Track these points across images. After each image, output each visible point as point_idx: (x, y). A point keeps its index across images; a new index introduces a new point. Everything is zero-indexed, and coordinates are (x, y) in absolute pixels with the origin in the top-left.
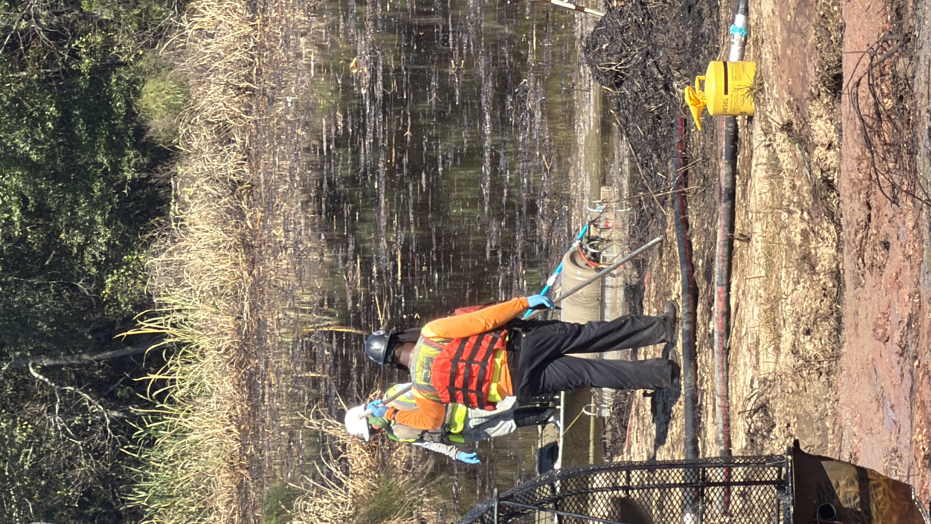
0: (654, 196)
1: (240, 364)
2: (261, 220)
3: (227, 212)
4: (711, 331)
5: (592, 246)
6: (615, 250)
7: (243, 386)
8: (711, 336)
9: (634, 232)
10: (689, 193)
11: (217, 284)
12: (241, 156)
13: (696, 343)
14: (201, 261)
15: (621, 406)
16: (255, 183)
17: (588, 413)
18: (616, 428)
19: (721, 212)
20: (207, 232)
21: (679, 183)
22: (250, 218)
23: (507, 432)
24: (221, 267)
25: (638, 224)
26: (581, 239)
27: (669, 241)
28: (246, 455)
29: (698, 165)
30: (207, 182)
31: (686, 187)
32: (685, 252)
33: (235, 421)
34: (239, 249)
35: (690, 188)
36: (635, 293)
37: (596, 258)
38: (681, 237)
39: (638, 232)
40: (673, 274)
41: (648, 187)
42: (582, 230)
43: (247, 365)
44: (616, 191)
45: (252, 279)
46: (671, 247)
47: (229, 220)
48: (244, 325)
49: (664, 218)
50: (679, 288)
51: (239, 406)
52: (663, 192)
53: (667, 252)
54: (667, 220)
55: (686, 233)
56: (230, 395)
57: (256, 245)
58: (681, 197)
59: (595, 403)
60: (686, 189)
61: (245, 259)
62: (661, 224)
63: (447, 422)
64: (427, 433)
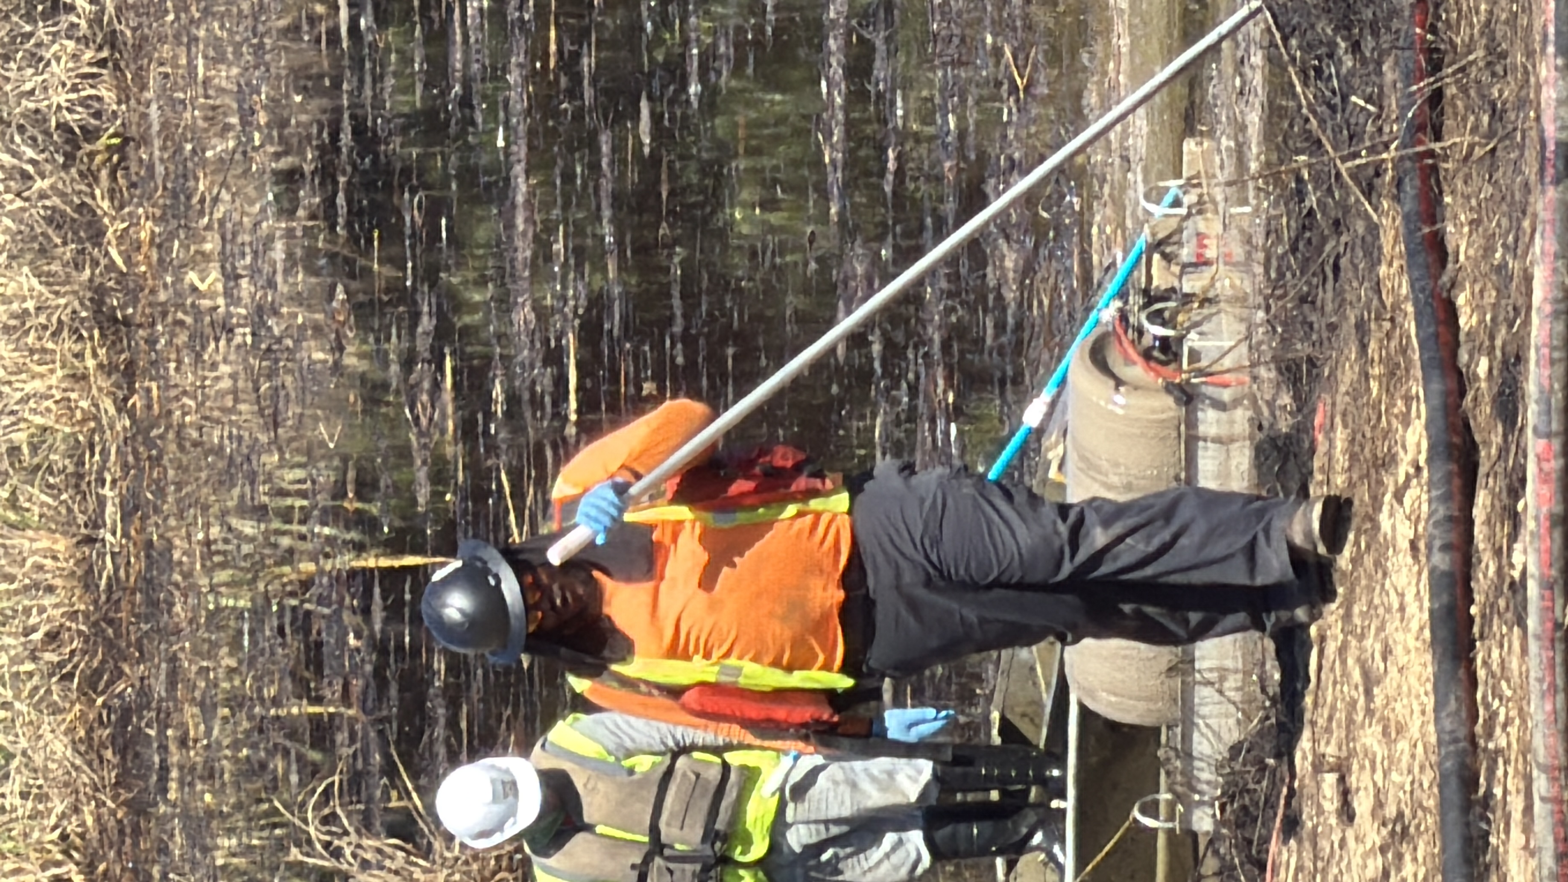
0: (1343, 168)
1: (92, 681)
2: (151, 245)
3: (49, 221)
4: (1516, 574)
5: (1157, 317)
6: (1225, 329)
7: (103, 745)
8: (1518, 587)
9: (1281, 275)
10: (1446, 158)
11: (20, 437)
12: (88, 55)
13: (1474, 610)
15: (1247, 800)
16: (133, 131)
17: (1148, 822)
18: (1233, 867)
19: (1543, 215)
21: (1417, 128)
22: (121, 237)
23: (904, 872)
24: (31, 387)
25: (1294, 249)
26: (1122, 295)
27: (1389, 301)
29: (1473, 71)
31: (1438, 138)
32: (1437, 335)
33: (77, 849)
34: (85, 334)
35: (1449, 143)
36: (1285, 461)
37: (1171, 357)
38: (1423, 290)
39: (1294, 275)
40: (1399, 403)
41: (1324, 140)
42: (1122, 268)
43: (111, 683)
44: (1228, 149)
45: (128, 423)
46: (1392, 320)
47: (56, 246)
48: (104, 562)
49: (1371, 233)
50: (1418, 445)
51: (89, 804)
52: (1368, 155)
53: (1382, 335)
54: (1382, 239)
55: (1437, 277)
56: (60, 772)
57: (138, 319)
58: (1422, 169)
59: (1170, 790)
60: (1437, 146)
61: (105, 362)
62: (1363, 249)
63: (720, 825)
64: (658, 861)
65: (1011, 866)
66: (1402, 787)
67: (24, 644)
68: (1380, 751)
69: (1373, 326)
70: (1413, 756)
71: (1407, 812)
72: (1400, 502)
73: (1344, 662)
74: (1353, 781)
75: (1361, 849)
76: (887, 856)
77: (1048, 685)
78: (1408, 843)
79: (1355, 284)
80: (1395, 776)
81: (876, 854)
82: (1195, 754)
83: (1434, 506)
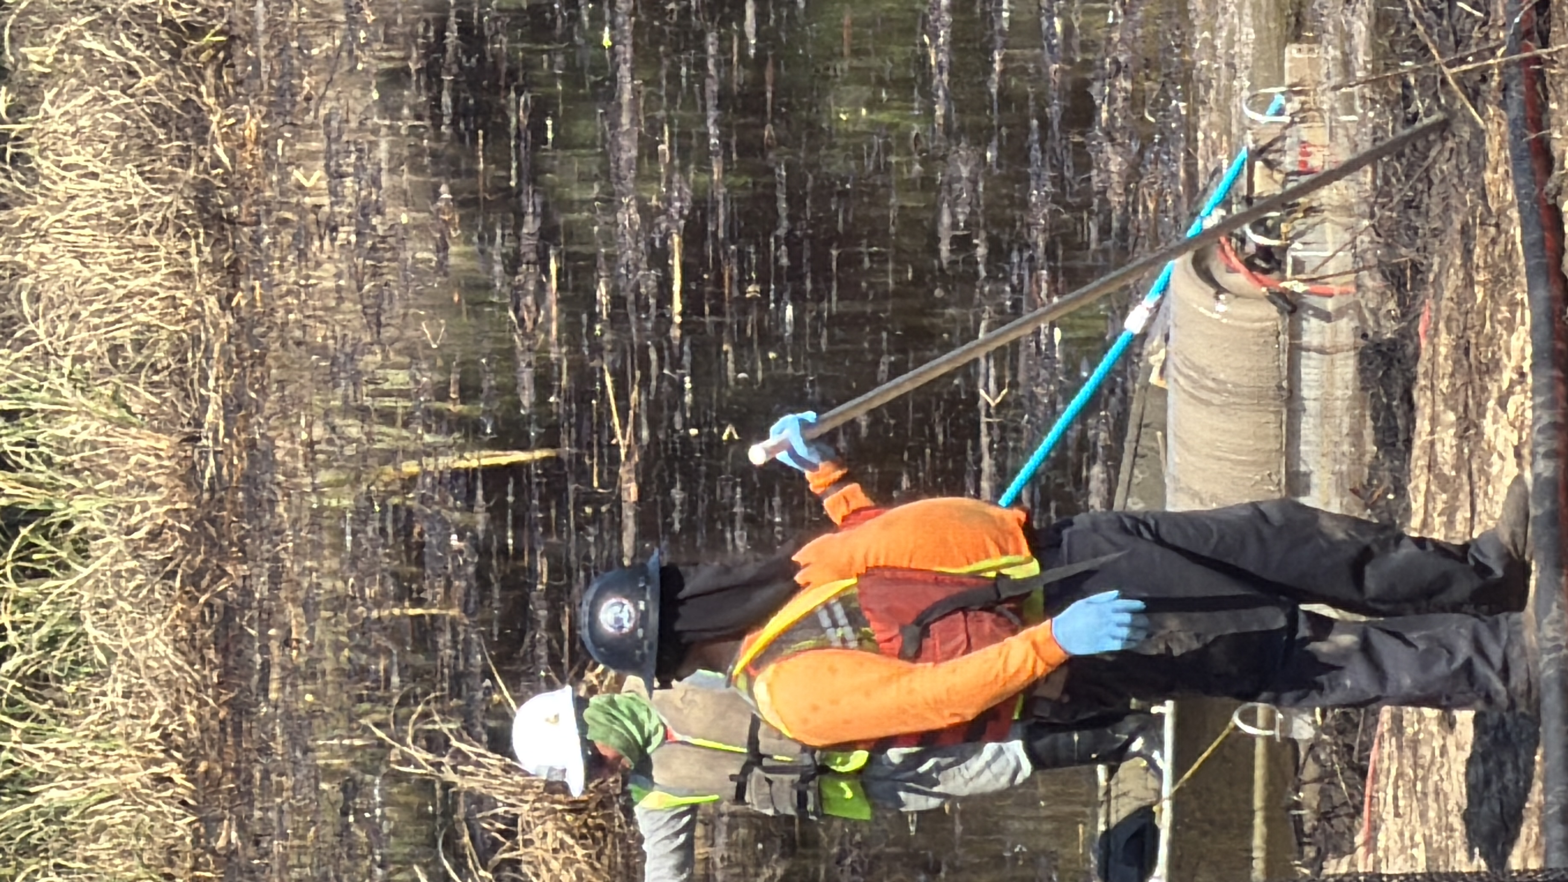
0: (1448, 72)
1: (194, 578)
2: (257, 142)
3: (154, 118)
5: (1259, 226)
6: (1329, 237)
7: (206, 644)
9: (1387, 181)
10: (1552, 64)
11: (125, 335)
14: (76, 264)
16: (240, 30)
17: (1247, 729)
18: (1333, 774)
20: (95, 176)
21: (1524, 35)
22: (226, 136)
23: (1004, 781)
24: (134, 284)
25: (1399, 156)
26: (1226, 203)
27: (1494, 208)
28: (213, 852)
30: (91, 26)
31: (1545, 44)
32: (1543, 240)
33: (178, 748)
34: (190, 232)
35: (1555, 49)
36: (1389, 365)
37: (1274, 264)
38: (1528, 196)
39: (1399, 180)
40: (1504, 308)
41: (1430, 45)
42: (1227, 174)
43: (214, 581)
44: (1334, 59)
45: (231, 321)
46: (1497, 225)
47: (160, 141)
48: (207, 459)
49: (1477, 138)
50: (1523, 350)
51: (190, 703)
52: (1474, 62)
53: (1487, 241)
54: (1488, 145)
55: (1543, 184)
56: (163, 670)
57: (243, 219)
58: (1527, 72)
60: (1543, 52)
61: (210, 260)
62: (1469, 155)
64: (757, 771)
65: (1112, 772)
67: (127, 542)
69: (1478, 230)
72: (1504, 408)
76: (988, 765)
79: (1461, 189)
81: (976, 764)
83: (1538, 413)
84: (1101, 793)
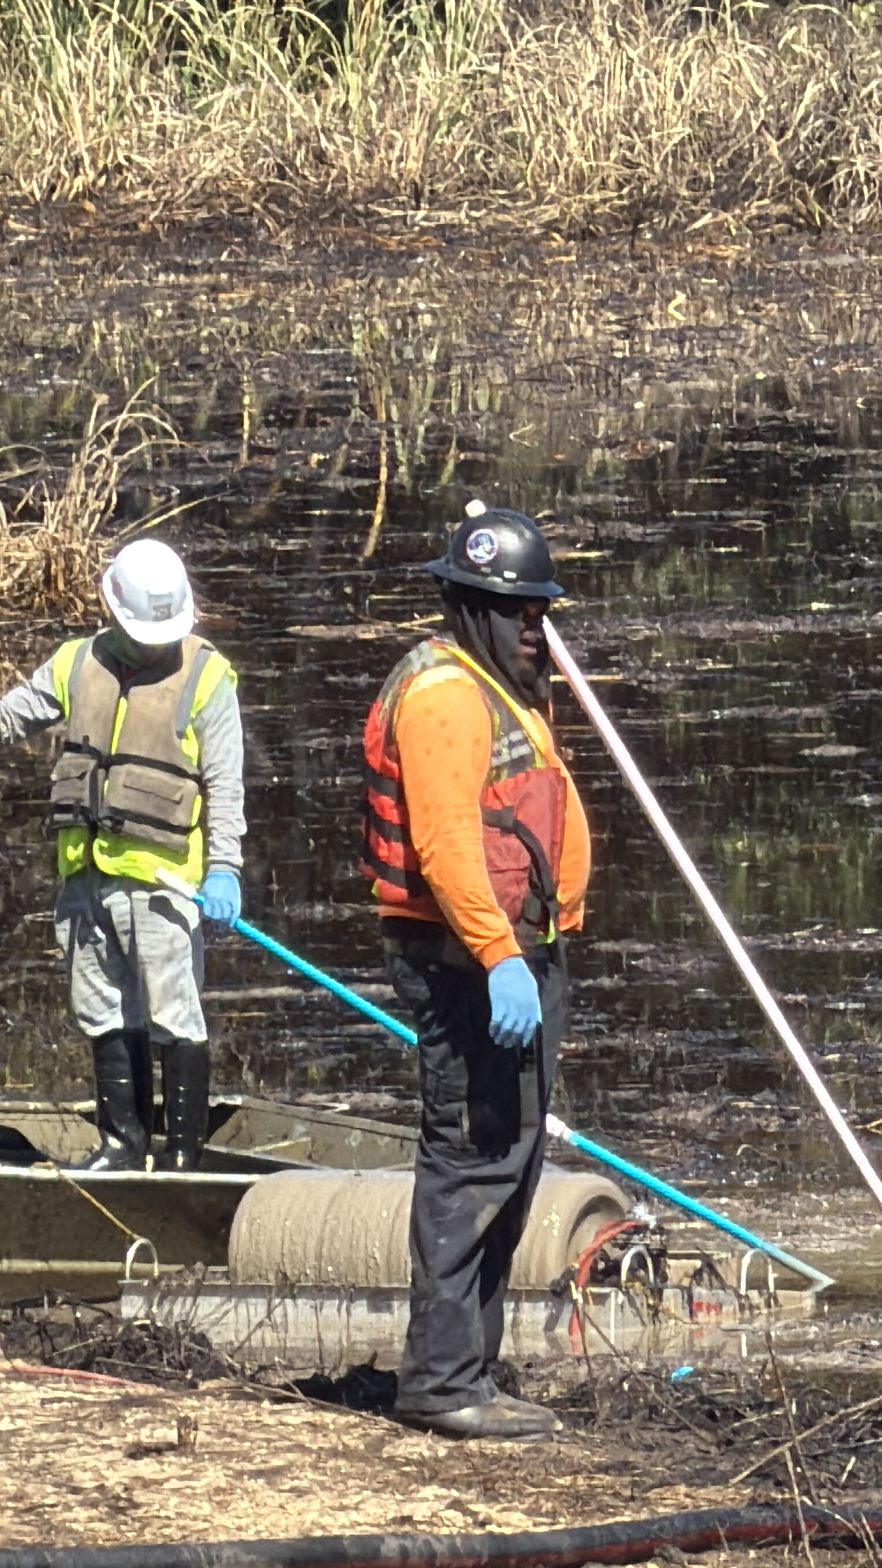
0: (784, 1449)
1: (279, 198)
3: (739, 154)
5: (639, 1261)
6: (627, 1330)
7: (212, 208)
10: (794, 1551)
11: (521, 127)
14: (590, 77)
15: (151, 1351)
16: (826, 237)
17: (131, 1254)
18: (83, 1336)
20: (679, 94)
21: (823, 1523)
22: (719, 226)
25: (702, 1399)
27: (651, 1495)
30: (829, 91)
31: (814, 1544)
32: (617, 1542)
33: (108, 180)
34: (625, 191)
35: (809, 1554)
37: (599, 1276)
38: (661, 1529)
39: (677, 1400)
40: (550, 1505)
41: (812, 1430)
43: (275, 216)
45: (535, 233)
46: (633, 1498)
47: (714, 161)
48: (395, 208)
49: (718, 1476)
50: (508, 1525)
51: (154, 194)
52: (796, 1474)
53: (617, 1488)
54: (713, 1488)
55: (674, 1543)
56: (186, 166)
57: (639, 243)
58: (783, 1528)
59: (162, 1275)
60: (805, 1543)
61: (596, 211)
62: (703, 1469)
63: (128, 825)
64: (92, 763)
65: (88, 1116)
66: (162, 1507)
67: (314, 129)
68: (200, 1485)
69: (627, 1479)
70: (195, 1518)
71: (140, 1513)
72: (449, 1507)
73: (289, 1450)
74: (170, 1457)
75: (101, 1466)
76: (98, 993)
77: (269, 1153)
78: (107, 1513)
79: (668, 1461)
80: (174, 1500)
81: (100, 981)
82: (200, 1300)
83: (445, 1541)
84: (67, 1105)
